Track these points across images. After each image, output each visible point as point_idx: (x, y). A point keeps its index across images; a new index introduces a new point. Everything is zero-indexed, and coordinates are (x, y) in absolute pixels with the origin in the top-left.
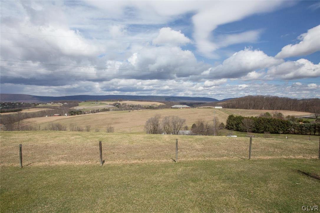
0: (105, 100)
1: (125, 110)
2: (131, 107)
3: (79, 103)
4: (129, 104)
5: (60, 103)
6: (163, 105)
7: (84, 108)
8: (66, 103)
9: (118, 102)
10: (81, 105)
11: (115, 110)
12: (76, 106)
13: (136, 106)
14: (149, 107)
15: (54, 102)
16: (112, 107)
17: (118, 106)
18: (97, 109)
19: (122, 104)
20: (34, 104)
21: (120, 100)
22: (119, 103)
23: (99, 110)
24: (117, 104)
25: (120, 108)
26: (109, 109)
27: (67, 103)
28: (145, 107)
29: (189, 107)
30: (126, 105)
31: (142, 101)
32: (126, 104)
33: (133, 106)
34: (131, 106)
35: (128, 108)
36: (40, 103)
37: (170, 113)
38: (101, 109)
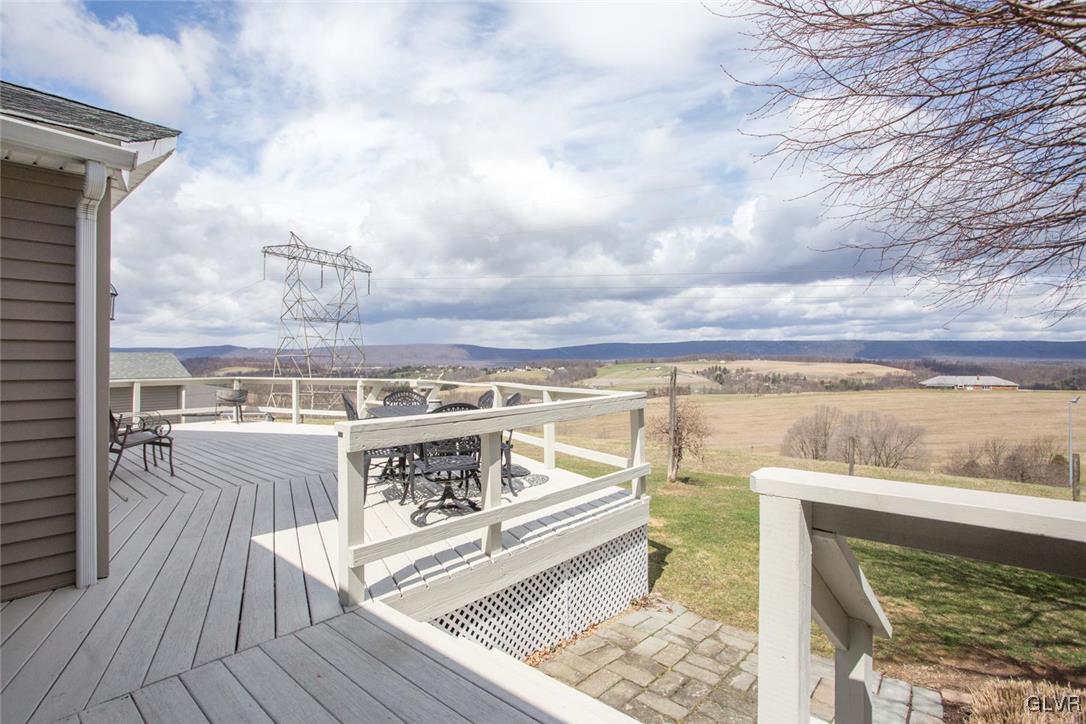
0: (679, 357)
1: (742, 393)
2: (766, 382)
3: (598, 369)
4: (761, 372)
5: (548, 367)
6: (903, 377)
7: (611, 383)
8: (563, 368)
9: (723, 364)
10: (603, 375)
11: (710, 393)
12: (589, 377)
13: (786, 379)
14: (838, 381)
15: (533, 366)
16: (700, 383)
17: (719, 379)
18: (651, 387)
19: (734, 371)
20: (486, 370)
21: (729, 359)
22: (725, 369)
23: (654, 390)
24: (718, 372)
25: (726, 386)
26: (689, 388)
27: (565, 367)
28: (822, 383)
29: (1013, 384)
30: (750, 376)
31: (810, 360)
32: (748, 370)
33: (775, 380)
34: (767, 379)
35: (753, 385)
36: (500, 369)
37: (907, 406)
38: (661, 387)
